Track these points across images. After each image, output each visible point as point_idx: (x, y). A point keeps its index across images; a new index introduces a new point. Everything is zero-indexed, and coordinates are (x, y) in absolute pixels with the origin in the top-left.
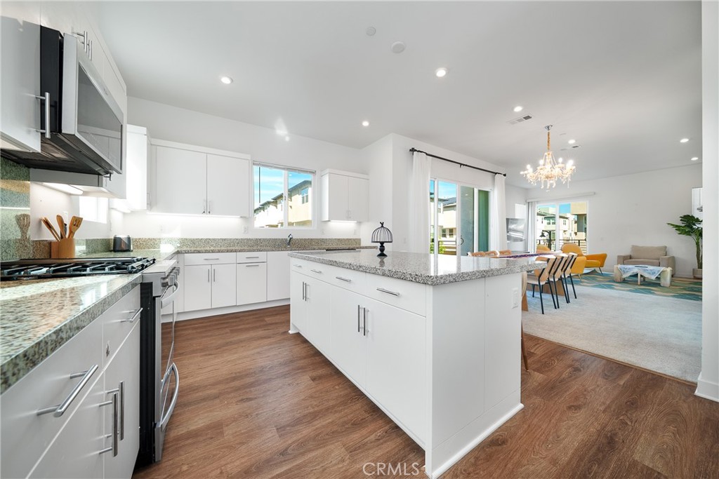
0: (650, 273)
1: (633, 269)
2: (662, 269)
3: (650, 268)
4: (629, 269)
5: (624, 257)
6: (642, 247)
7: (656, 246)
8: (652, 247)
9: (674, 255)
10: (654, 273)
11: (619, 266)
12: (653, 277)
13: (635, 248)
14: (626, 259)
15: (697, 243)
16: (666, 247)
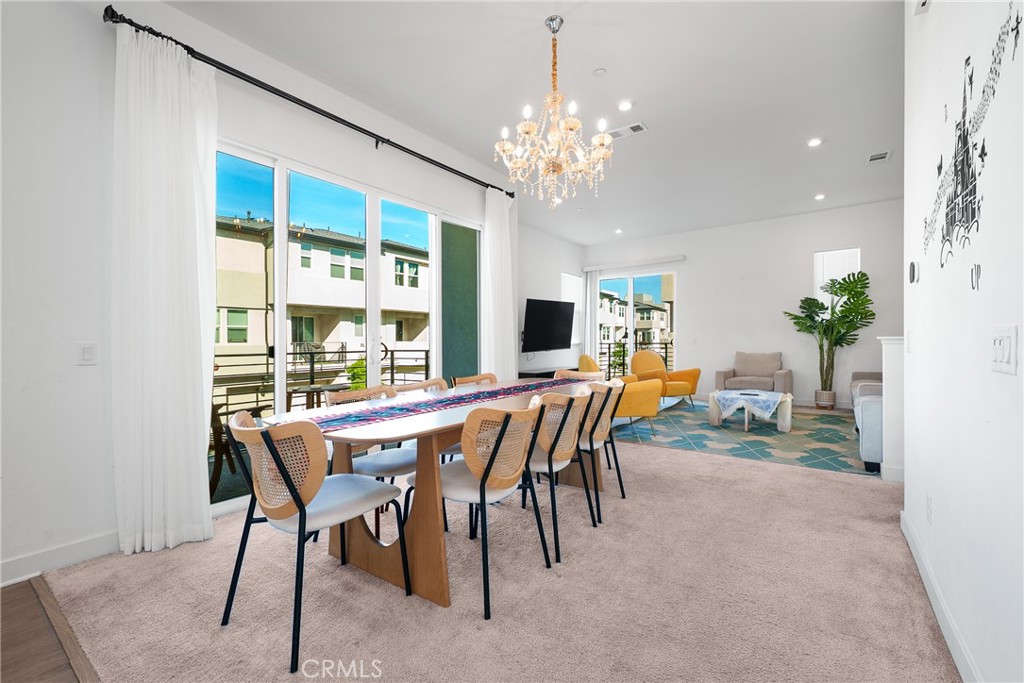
0: (761, 408)
1: (737, 399)
2: (779, 397)
3: (763, 396)
4: (732, 400)
5: (725, 373)
6: (750, 355)
7: (769, 353)
8: (764, 354)
9: (792, 369)
10: (768, 407)
11: (718, 394)
12: (767, 416)
13: (741, 357)
14: (729, 379)
15: (821, 347)
16: (781, 354)
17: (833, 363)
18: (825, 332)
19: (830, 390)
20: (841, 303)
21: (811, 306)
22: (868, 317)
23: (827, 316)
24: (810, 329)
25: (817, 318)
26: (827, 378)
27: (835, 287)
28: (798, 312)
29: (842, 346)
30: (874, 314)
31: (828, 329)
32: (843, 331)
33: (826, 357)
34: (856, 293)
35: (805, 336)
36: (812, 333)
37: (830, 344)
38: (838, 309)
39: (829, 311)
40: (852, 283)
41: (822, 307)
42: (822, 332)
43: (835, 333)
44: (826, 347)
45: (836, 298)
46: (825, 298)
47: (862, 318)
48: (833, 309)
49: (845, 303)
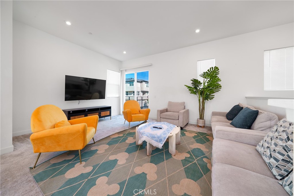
0: (157, 141)
7: (180, 102)
8: (178, 102)
9: (189, 109)
10: (161, 141)
12: (160, 146)
15: (199, 100)
16: (184, 103)
17: (204, 107)
18: (201, 94)
19: (203, 119)
20: (207, 81)
21: (196, 83)
22: (218, 87)
23: (202, 87)
24: (195, 93)
25: (198, 88)
26: (202, 114)
27: (205, 75)
28: (191, 86)
29: (208, 100)
30: (221, 86)
31: (202, 93)
32: (208, 93)
33: (201, 104)
34: (213, 77)
35: (193, 95)
36: (196, 94)
37: (203, 99)
38: (206, 84)
39: (203, 85)
40: (212, 72)
41: (200, 83)
42: (200, 94)
43: (205, 95)
44: (201, 101)
45: (205, 79)
46: (201, 80)
47: (216, 88)
48: (204, 84)
49: (209, 81)
